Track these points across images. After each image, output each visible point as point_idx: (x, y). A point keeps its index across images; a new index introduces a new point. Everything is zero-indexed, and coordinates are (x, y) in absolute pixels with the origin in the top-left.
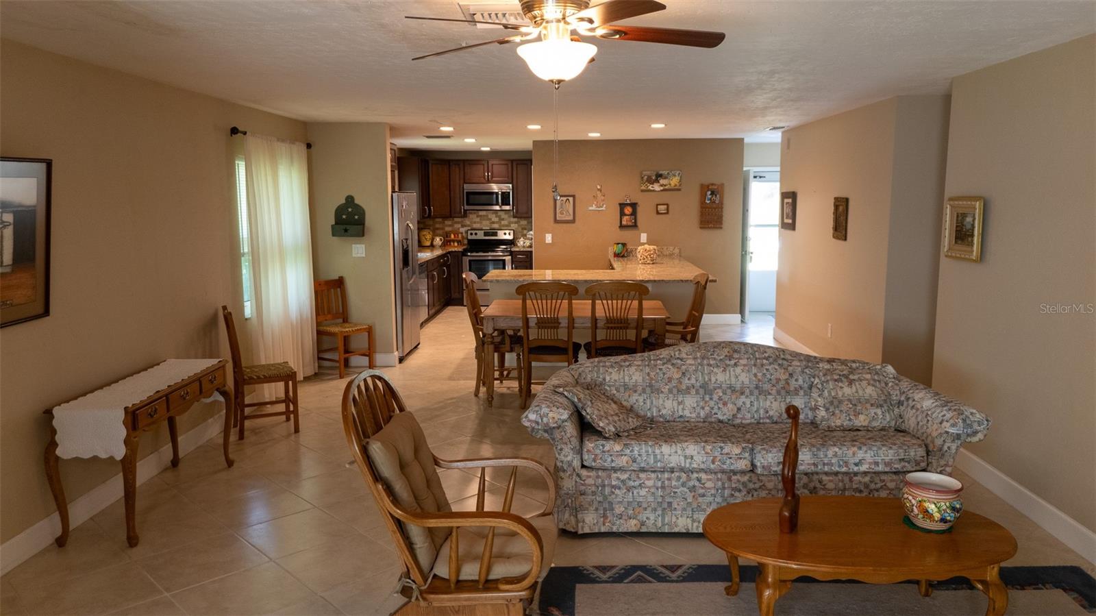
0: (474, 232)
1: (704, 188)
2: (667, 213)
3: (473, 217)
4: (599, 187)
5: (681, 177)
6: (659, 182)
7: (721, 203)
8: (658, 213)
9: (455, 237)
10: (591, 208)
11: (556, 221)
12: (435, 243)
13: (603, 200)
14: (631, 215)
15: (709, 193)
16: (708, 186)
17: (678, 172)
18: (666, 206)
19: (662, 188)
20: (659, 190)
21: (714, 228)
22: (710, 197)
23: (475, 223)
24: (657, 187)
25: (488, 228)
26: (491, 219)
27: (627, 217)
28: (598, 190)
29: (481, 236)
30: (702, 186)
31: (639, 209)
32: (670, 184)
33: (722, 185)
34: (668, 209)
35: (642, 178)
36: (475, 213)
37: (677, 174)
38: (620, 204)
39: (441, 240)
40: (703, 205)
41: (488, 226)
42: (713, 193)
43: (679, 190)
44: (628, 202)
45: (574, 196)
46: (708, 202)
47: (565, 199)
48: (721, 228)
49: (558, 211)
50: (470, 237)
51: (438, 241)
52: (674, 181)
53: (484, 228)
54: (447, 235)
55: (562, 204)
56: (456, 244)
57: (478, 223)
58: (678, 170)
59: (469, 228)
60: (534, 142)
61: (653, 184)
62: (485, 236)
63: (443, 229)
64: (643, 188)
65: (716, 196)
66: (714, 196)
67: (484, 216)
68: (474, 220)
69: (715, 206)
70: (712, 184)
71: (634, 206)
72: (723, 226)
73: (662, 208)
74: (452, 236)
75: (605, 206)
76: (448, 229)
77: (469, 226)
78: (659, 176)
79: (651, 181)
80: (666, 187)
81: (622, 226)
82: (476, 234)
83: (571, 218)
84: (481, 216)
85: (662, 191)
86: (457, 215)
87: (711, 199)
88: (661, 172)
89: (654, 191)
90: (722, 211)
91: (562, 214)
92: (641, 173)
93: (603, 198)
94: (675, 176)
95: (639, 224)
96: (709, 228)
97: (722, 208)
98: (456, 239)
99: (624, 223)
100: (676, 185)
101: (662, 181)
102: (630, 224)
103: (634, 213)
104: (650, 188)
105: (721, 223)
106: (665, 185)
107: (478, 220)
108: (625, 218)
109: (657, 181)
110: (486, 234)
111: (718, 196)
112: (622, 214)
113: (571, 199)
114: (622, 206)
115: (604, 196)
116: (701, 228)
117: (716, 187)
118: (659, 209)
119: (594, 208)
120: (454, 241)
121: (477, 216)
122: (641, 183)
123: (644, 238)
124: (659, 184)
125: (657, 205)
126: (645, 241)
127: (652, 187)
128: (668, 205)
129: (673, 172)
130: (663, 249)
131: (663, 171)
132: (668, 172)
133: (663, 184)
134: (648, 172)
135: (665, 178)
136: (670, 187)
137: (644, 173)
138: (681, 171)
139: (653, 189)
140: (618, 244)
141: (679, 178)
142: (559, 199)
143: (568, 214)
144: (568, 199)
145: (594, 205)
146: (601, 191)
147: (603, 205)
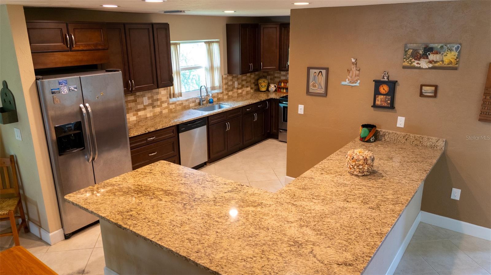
2: (435, 96)
4: (353, 60)
5: (459, 52)
6: (427, 58)
8: (421, 95)
9: (284, 85)
10: (343, 83)
12: (270, 89)
13: (358, 76)
14: (387, 95)
17: (456, 46)
18: (433, 88)
19: (431, 65)
20: (428, 67)
24: (424, 64)
27: (382, 97)
28: (353, 63)
31: (399, 90)
32: (443, 61)
34: (436, 92)
35: (406, 51)
37: (454, 49)
38: (376, 81)
39: (275, 86)
40: (487, 91)
43: (456, 69)
45: (327, 69)
47: (318, 71)
49: (311, 83)
51: (272, 87)
52: (449, 57)
55: (315, 76)
56: (284, 91)
58: (457, 43)
60: (292, 10)
61: (419, 59)
64: (406, 64)
73: (428, 90)
74: (282, 85)
75: (359, 81)
76: (283, 78)
78: (428, 50)
79: (416, 56)
80: (437, 65)
81: (375, 106)
83: (322, 91)
85: (429, 68)
86: (284, 69)
88: (431, 45)
89: (420, 68)
91: (314, 86)
92: (406, 46)
93: (357, 72)
94: (451, 50)
95: (397, 105)
98: (285, 87)
99: (378, 103)
100: (451, 63)
101: (432, 57)
102: (385, 104)
103: (392, 93)
104: (415, 64)
106: (436, 62)
108: (380, 98)
109: (425, 56)
112: (377, 93)
113: (324, 72)
114: (378, 83)
115: (359, 70)
116: (480, 120)
118: (423, 91)
119: (346, 83)
120: (283, 89)
122: (404, 58)
123: (401, 122)
124: (427, 60)
125: (422, 86)
126: (402, 126)
127: (418, 63)
128: (436, 87)
129: (448, 45)
130: (422, 138)
131: (434, 43)
132: (442, 45)
133: (433, 61)
134: (415, 45)
135: (437, 53)
136: (443, 65)
137: (409, 45)
138: (460, 44)
139: (418, 65)
140: (364, 126)
141: (457, 54)
142: (312, 71)
143: (320, 87)
144: (321, 72)
145: (347, 80)
146: (356, 64)
147: (357, 81)
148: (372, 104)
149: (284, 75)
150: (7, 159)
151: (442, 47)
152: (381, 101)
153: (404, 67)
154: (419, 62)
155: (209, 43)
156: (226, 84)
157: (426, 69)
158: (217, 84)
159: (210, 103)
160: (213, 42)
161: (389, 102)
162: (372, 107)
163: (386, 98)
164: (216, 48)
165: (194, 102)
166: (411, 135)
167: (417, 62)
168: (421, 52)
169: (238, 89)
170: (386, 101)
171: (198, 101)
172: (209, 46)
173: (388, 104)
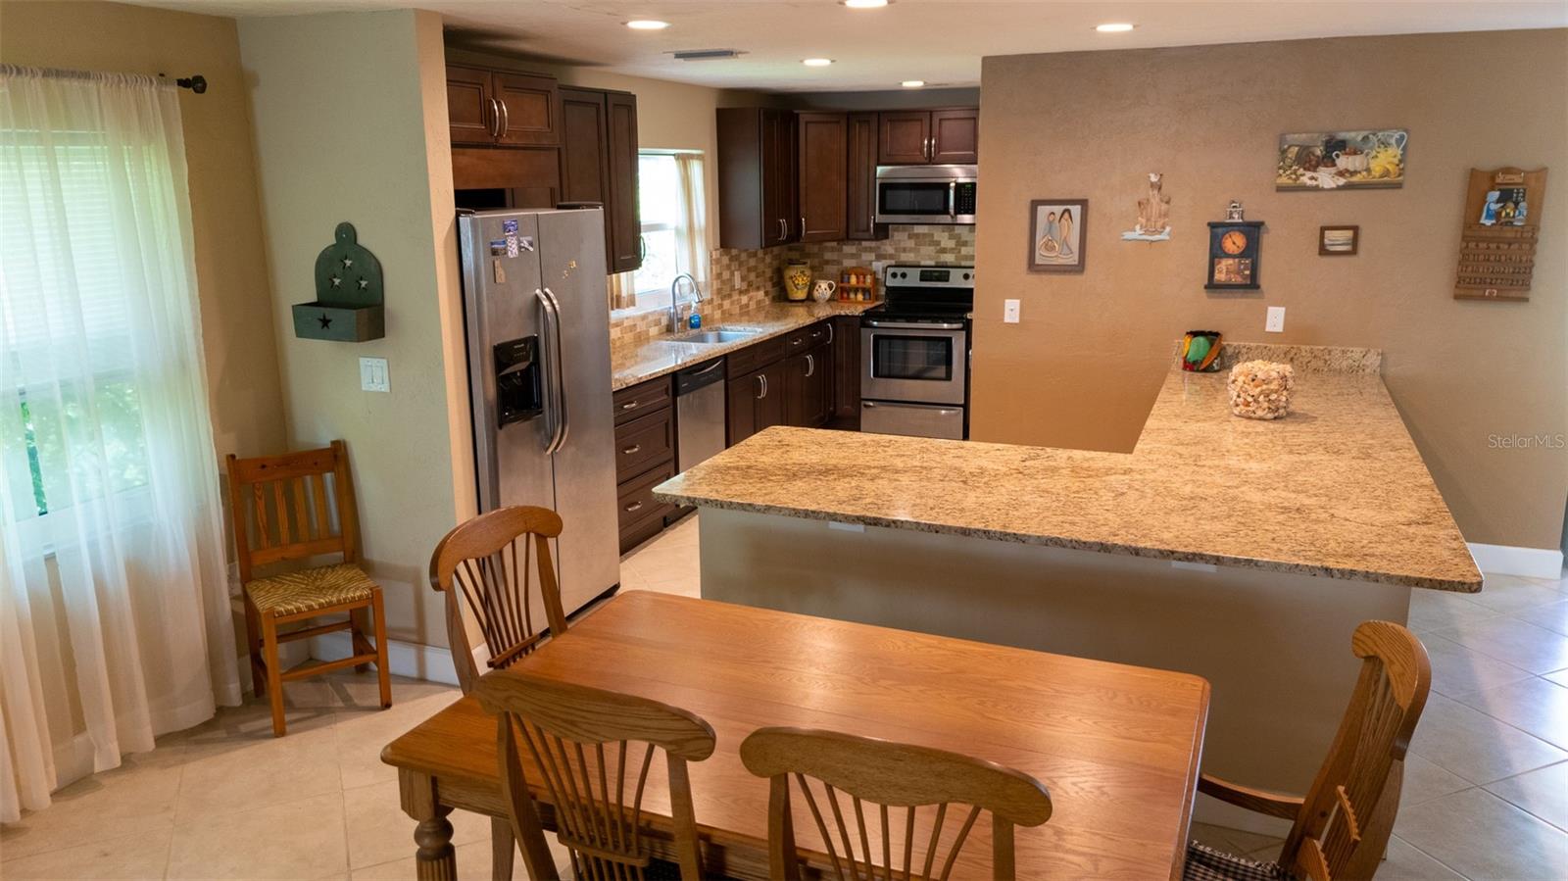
0: (899, 271)
1: (1479, 182)
2: (1354, 252)
3: (900, 237)
4: (1154, 178)
5: (1404, 149)
6: (1334, 165)
7: (1533, 227)
8: (1323, 251)
9: (858, 283)
12: (816, 294)
13: (1166, 215)
14: (1242, 255)
15: (1496, 195)
16: (1493, 176)
17: (1397, 136)
18: (1349, 234)
19: (1342, 181)
20: (1334, 186)
21: (1501, 299)
22: (1494, 207)
23: (904, 250)
24: (1326, 178)
25: (932, 263)
26: (938, 243)
27: (1230, 261)
29: (913, 280)
30: (1473, 174)
31: (1267, 241)
32: (1368, 170)
33: (1541, 173)
34: (1355, 241)
35: (1284, 152)
36: (904, 230)
37: (1393, 141)
38: (1213, 226)
39: (830, 287)
40: (1470, 230)
41: (931, 259)
42: (1506, 196)
43: (1398, 186)
44: (1237, 219)
45: (1083, 203)
46: (1488, 223)
47: (1058, 209)
48: (1526, 300)
49: (1040, 241)
50: (891, 282)
51: (823, 289)
52: (1383, 161)
53: (923, 263)
54: (844, 275)
55: (1051, 223)
56: (860, 297)
57: (911, 250)
58: (1398, 129)
59: (893, 262)
60: (985, 59)
61: (1314, 169)
62: (921, 280)
63: (839, 263)
64: (1284, 180)
65: (1517, 204)
66: (1511, 205)
67: (924, 234)
68: (902, 245)
69: (1510, 235)
70: (1508, 170)
71: (1253, 231)
72: (1531, 295)
73: (1337, 239)
74: (853, 280)
75: (1168, 229)
76: (848, 263)
77: (891, 257)
78: (1335, 147)
79: (1308, 161)
80: (1356, 179)
81: (1212, 286)
82: (904, 275)
83: (1073, 260)
84: (917, 236)
85: (1339, 188)
86: (860, 235)
87: (1498, 215)
88: (1342, 136)
89: (1316, 189)
90: (1532, 251)
91: (1049, 248)
92: (1282, 139)
93: (1164, 207)
94: (1386, 144)
95: (1264, 279)
96: (1483, 298)
97: (1533, 241)
98: (861, 285)
99: (1220, 276)
100: (1387, 173)
101: (1344, 162)
102: (1236, 279)
103: (1252, 251)
104: (1306, 180)
105: (1526, 285)
106: (1353, 173)
107: (911, 244)
108: (1224, 264)
109: (1328, 160)
110: (924, 277)
111: (1523, 205)
112: (1216, 253)
113: (1076, 210)
114: (1218, 230)
115: (1168, 202)
116: (1457, 297)
117: (1517, 179)
118: (1326, 241)
119: (1137, 233)
120: (856, 291)
121: (910, 237)
122: (1280, 168)
123: (1276, 319)
124: (1333, 170)
125: (1323, 229)
126: (1279, 328)
127: (1312, 178)
128: (1355, 229)
129: (1380, 134)
130: (1330, 352)
131: (1349, 131)
132: (1365, 133)
133: (1347, 171)
134: (1304, 135)
135: (1355, 153)
136: (1370, 179)
137: (1289, 137)
138: (1406, 131)
139: (1314, 183)
140: (1195, 334)
141: (1400, 152)
142: (1043, 211)
143: (1066, 251)
144: (1068, 211)
145: (1138, 227)
146: (1160, 189)
147: (1164, 228)
148: (1206, 282)
149: (851, 256)
150: (322, 451)
151: (1366, 139)
152: (1228, 272)
153: (1281, 189)
154: (1314, 175)
155: (684, 160)
156: (719, 276)
157: (1332, 189)
158: (701, 277)
159: (692, 326)
160: (691, 157)
161: (1247, 272)
162: (1206, 287)
163: (1240, 263)
164: (696, 169)
165: (658, 323)
166: (1303, 347)
167: (1309, 174)
168: (1318, 152)
169: (741, 292)
170: (1239, 272)
171: (664, 321)
172: (685, 167)
173: (1245, 277)
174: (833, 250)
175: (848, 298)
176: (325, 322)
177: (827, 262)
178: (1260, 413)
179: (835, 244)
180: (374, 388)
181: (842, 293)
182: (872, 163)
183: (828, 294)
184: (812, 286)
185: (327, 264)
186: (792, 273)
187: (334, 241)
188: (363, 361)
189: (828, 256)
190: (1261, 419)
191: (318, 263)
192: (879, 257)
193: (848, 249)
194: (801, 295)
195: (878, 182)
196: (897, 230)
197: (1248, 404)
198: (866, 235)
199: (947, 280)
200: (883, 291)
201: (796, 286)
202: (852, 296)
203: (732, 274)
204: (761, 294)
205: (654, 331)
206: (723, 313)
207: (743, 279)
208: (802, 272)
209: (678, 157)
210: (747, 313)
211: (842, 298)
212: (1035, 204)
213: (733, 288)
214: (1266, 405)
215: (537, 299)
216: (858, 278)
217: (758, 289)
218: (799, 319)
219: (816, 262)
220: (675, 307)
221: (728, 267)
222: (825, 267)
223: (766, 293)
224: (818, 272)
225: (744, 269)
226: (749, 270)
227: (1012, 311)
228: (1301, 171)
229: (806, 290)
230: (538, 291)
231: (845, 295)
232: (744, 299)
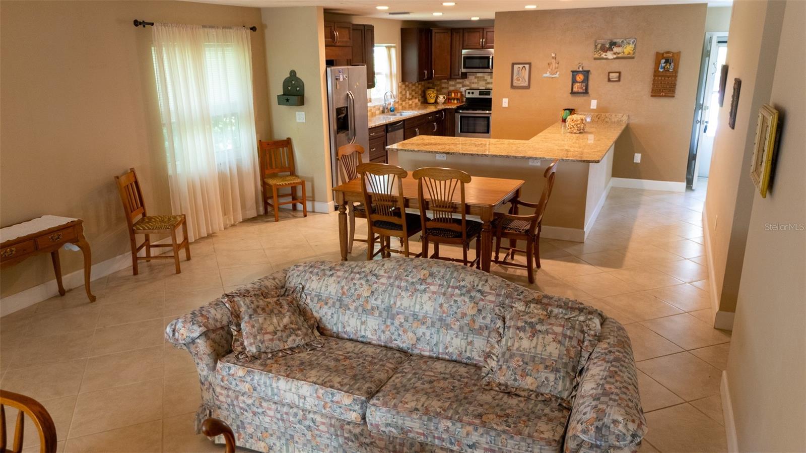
0: (471, 91)
1: (659, 56)
2: (619, 80)
3: (471, 78)
4: (553, 55)
5: (635, 45)
6: (612, 51)
7: (676, 71)
8: (609, 80)
9: (455, 96)
10: (545, 75)
11: (512, 87)
12: (438, 100)
13: (557, 68)
14: (582, 82)
15: (663, 61)
16: (663, 54)
17: (632, 41)
18: (618, 74)
19: (615, 56)
20: (612, 58)
21: (665, 96)
22: (663, 65)
23: (473, 83)
24: (610, 55)
25: (484, 88)
26: (486, 80)
27: (578, 84)
28: (553, 58)
29: (476, 95)
30: (657, 53)
31: (591, 77)
32: (623, 52)
33: (679, 54)
34: (619, 77)
35: (596, 46)
36: (473, 75)
37: (631, 42)
38: (573, 72)
39: (444, 98)
40: (656, 73)
41: (483, 87)
42: (667, 61)
43: (633, 58)
44: (581, 69)
45: (530, 64)
46: (661, 70)
47: (521, 66)
48: (673, 97)
49: (515, 78)
50: (468, 96)
51: (441, 99)
52: (628, 49)
53: (480, 88)
54: (449, 93)
55: (518, 71)
56: (456, 102)
57: (476, 83)
58: (633, 38)
59: (468, 88)
60: (496, 13)
61: (606, 52)
62: (480, 95)
63: (448, 88)
64: (596, 56)
65: (670, 64)
66: (668, 64)
67: (481, 77)
68: (473, 81)
69: (669, 74)
70: (668, 52)
71: (587, 73)
72: (676, 95)
73: (614, 76)
74: (453, 95)
75: (558, 73)
76: (451, 88)
77: (468, 86)
78: (613, 44)
79: (604, 49)
81: (573, 93)
82: (473, 93)
83: (526, 84)
84: (478, 77)
85: (614, 59)
86: (456, 77)
87: (664, 67)
88: (615, 41)
89: (607, 59)
90: (676, 80)
91: (518, 80)
92: (596, 42)
93: (557, 65)
94: (629, 44)
95: (590, 91)
96: (660, 96)
97: (676, 77)
98: (456, 97)
99: (575, 90)
100: (629, 53)
101: (616, 49)
102: (581, 90)
104: (603, 56)
105: (674, 92)
106: (619, 54)
107: (476, 80)
108: (577, 85)
109: (610, 49)
110: (481, 93)
111: (672, 64)
112: (574, 81)
113: (527, 66)
114: (575, 73)
115: (558, 64)
116: (652, 96)
117: (671, 55)
118: (610, 77)
119: (548, 75)
120: (454, 99)
121: (475, 78)
122: (595, 52)
123: (594, 104)
124: (612, 52)
125: (609, 73)
126: (595, 108)
127: (605, 55)
128: (620, 73)
129: (627, 40)
130: (611, 116)
131: (617, 39)
132: (622, 40)
133: (617, 53)
134: (603, 40)
135: (619, 47)
136: (624, 56)
137: (598, 41)
138: (636, 39)
139: (606, 57)
140: (565, 110)
141: (633, 46)
142: (516, 67)
143: (524, 81)
144: (524, 67)
145: (548, 72)
146: (555, 58)
147: (556, 72)
148: (570, 92)
149: (453, 85)
150: (283, 141)
151: (622, 41)
152: (578, 88)
153: (595, 59)
154: (606, 54)
155: (389, 48)
156: (401, 92)
157: (612, 59)
158: (395, 93)
159: (391, 111)
160: (391, 47)
161: (584, 88)
162: (570, 93)
163: (582, 85)
164: (393, 51)
165: (379, 109)
166: (603, 114)
167: (605, 54)
168: (607, 46)
169: (409, 99)
170: (581, 88)
171: (381, 109)
172: (389, 51)
173: (583, 90)
174: (445, 83)
175: (451, 102)
176: (288, 100)
177: (443, 88)
178: (575, 131)
179: (446, 81)
180: (301, 121)
181: (448, 100)
182: (461, 48)
183: (443, 101)
184: (437, 97)
185: (286, 83)
186: (429, 92)
187: (289, 76)
188: (297, 113)
189: (444, 85)
190: (575, 133)
191: (284, 83)
192: (463, 86)
193: (451, 83)
194: (432, 101)
195: (463, 56)
196: (471, 75)
197: (571, 128)
198: (458, 77)
199: (489, 95)
200: (465, 99)
201: (431, 97)
202: (452, 101)
203: (406, 92)
204: (417, 101)
205: (378, 112)
206: (402, 107)
207: (410, 94)
208: (433, 92)
209: (387, 47)
210: (412, 108)
211: (449, 102)
212: (513, 64)
213: (406, 98)
214: (576, 128)
215: (348, 94)
216: (455, 94)
217: (416, 98)
218: (432, 109)
219: (439, 88)
220: (385, 103)
221: (405, 89)
222: (442, 90)
223: (419, 100)
224: (439, 92)
225: (411, 91)
226: (412, 91)
227: (505, 102)
228: (602, 53)
229: (435, 98)
230: (348, 92)
231: (450, 101)
232: (410, 102)
